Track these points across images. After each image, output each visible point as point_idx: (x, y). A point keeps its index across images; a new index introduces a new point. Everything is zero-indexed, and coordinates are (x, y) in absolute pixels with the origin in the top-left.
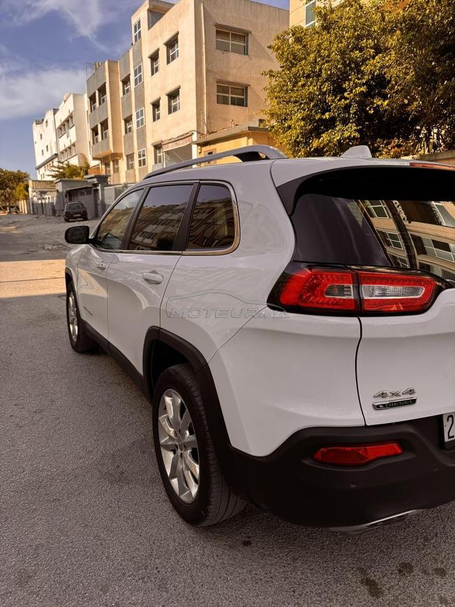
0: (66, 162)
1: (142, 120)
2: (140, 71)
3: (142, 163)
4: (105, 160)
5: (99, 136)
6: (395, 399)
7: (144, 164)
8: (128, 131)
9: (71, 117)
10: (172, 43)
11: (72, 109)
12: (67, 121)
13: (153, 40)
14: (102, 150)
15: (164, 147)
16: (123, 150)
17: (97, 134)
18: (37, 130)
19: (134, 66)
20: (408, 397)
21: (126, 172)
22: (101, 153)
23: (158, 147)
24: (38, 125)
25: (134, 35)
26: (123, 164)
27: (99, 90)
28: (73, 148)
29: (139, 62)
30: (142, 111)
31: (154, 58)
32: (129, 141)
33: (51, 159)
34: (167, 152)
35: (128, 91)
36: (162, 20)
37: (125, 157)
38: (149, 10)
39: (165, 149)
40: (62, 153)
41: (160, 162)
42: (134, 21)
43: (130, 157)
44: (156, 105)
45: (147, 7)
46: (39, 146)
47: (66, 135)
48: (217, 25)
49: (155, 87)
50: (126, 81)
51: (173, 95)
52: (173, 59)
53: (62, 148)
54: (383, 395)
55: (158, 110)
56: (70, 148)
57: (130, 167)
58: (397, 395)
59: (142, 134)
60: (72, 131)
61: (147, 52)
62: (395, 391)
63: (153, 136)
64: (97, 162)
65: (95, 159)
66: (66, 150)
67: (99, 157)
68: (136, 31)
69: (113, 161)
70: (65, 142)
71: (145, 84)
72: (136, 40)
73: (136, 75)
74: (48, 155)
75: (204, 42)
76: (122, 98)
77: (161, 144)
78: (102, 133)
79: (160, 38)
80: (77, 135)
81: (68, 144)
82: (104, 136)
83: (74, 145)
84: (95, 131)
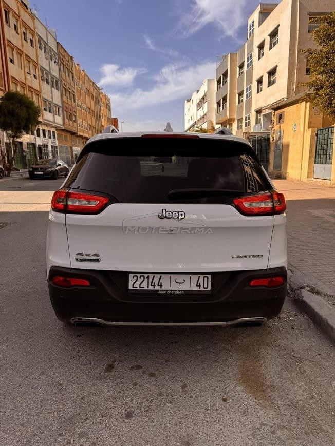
0: (200, 127)
1: (250, 93)
2: (251, 58)
3: (248, 124)
4: (224, 124)
5: (221, 107)
6: (87, 257)
7: (249, 125)
8: (240, 101)
9: (205, 95)
10: (274, 34)
11: (206, 90)
12: (203, 98)
13: (261, 34)
14: (222, 117)
15: (263, 111)
16: (236, 116)
17: (220, 106)
18: (187, 105)
19: (247, 55)
20: (95, 257)
21: (237, 132)
22: (222, 119)
23: (258, 112)
24: (188, 103)
25: (249, 32)
26: (235, 126)
27: (223, 75)
28: (205, 117)
29: (251, 51)
30: (250, 87)
31: (261, 47)
32: (240, 108)
33: (193, 126)
34: (265, 115)
35: (243, 72)
36: (268, 18)
37: (236, 121)
38: (260, 13)
39: (264, 113)
40: (199, 121)
41: (260, 123)
42: (250, 22)
43: (240, 120)
44: (260, 81)
45: (259, 10)
46: (187, 117)
47: (201, 108)
48: (310, 14)
49: (260, 69)
50: (241, 67)
51: (272, 73)
52: (274, 45)
53: (199, 117)
54: (81, 254)
55: (262, 85)
56: (203, 117)
57: (239, 127)
58: (89, 255)
59: (249, 103)
60: (206, 105)
61: (256, 43)
62: (88, 253)
63: (256, 105)
64: (219, 126)
65: (217, 123)
66: (201, 119)
67: (220, 122)
68: (250, 29)
69: (229, 124)
70: (201, 113)
71: (254, 66)
72: (250, 36)
73: (248, 61)
74: (192, 123)
75: (298, 29)
76: (238, 79)
77: (261, 110)
78: (223, 105)
79: (266, 31)
80: (208, 107)
81: (202, 115)
82: (224, 107)
83: (205, 115)
84: (219, 103)
